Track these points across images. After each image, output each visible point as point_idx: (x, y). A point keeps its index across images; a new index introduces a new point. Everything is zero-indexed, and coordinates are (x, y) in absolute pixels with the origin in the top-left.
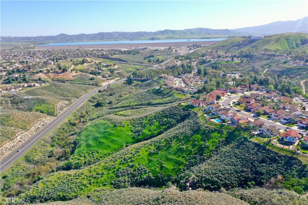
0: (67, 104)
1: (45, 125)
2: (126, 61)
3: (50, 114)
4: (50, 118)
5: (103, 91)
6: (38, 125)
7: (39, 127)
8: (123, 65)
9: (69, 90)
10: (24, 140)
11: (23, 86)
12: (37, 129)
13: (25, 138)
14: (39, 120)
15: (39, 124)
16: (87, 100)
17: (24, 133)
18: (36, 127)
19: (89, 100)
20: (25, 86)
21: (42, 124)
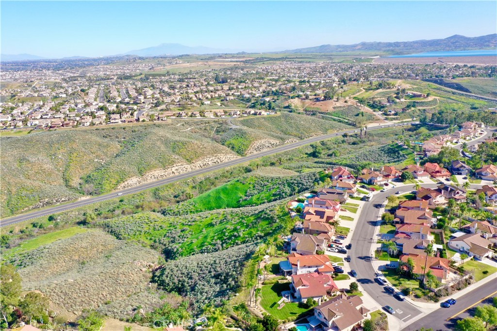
0: (273, 144)
1: (218, 162)
2: (467, 91)
3: (239, 151)
4: (232, 156)
5: (351, 136)
6: (210, 161)
7: (208, 164)
8: (452, 97)
9: (299, 126)
10: (179, 173)
11: (249, 113)
12: (204, 165)
13: (182, 171)
14: (215, 155)
15: (211, 159)
16: (309, 144)
17: (184, 166)
18: (205, 163)
19: (311, 146)
20: (251, 113)
21: (215, 161)
